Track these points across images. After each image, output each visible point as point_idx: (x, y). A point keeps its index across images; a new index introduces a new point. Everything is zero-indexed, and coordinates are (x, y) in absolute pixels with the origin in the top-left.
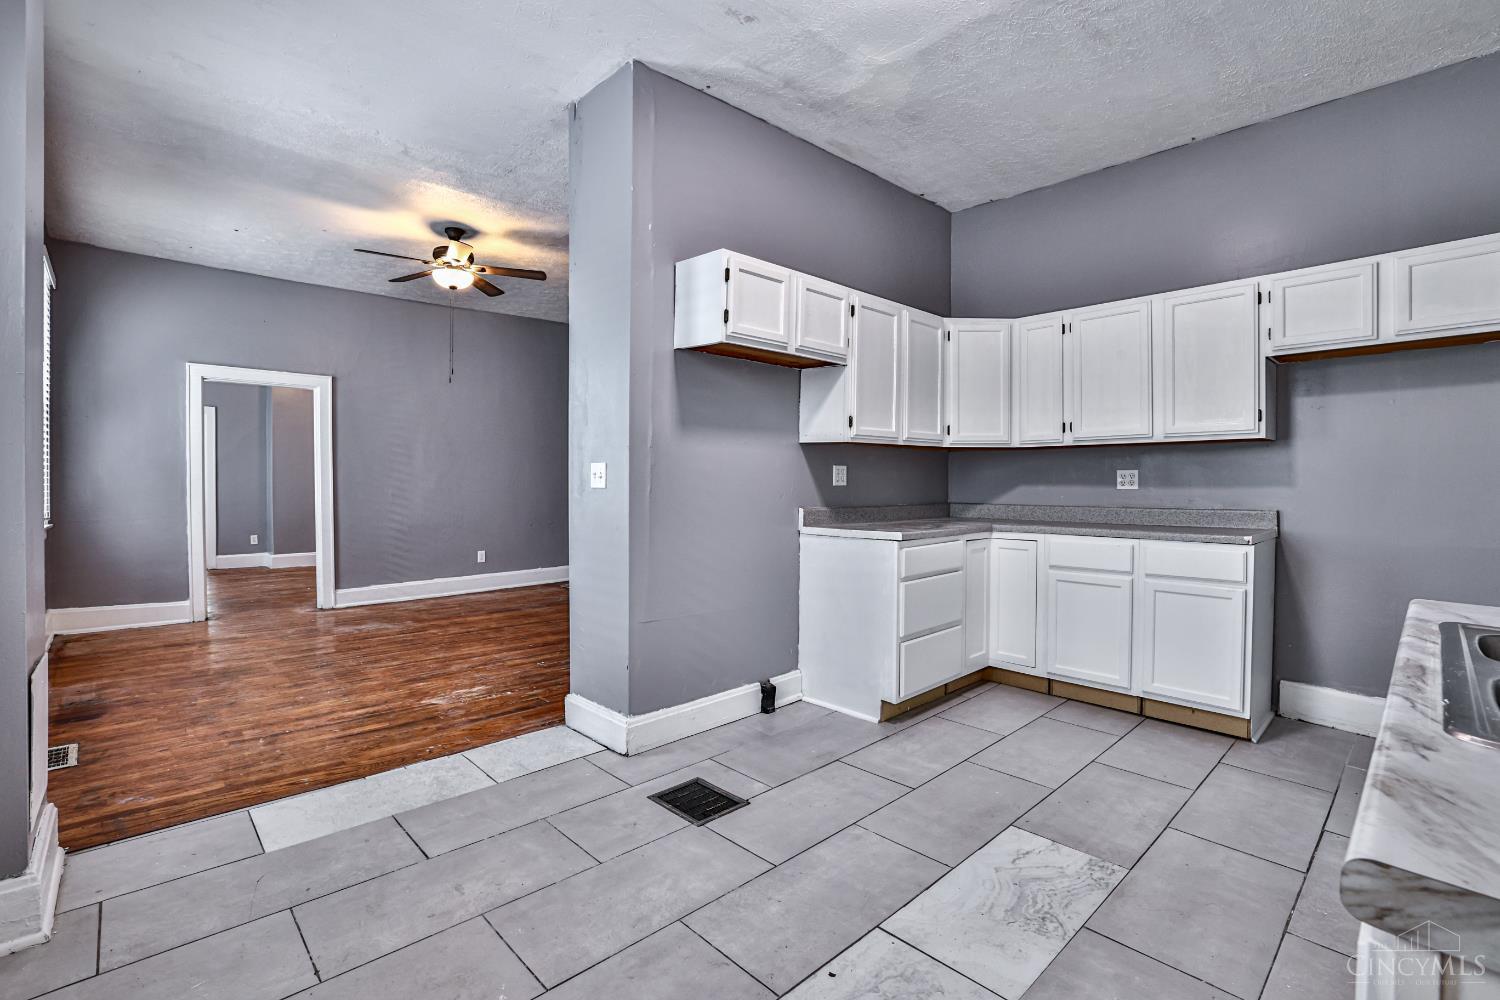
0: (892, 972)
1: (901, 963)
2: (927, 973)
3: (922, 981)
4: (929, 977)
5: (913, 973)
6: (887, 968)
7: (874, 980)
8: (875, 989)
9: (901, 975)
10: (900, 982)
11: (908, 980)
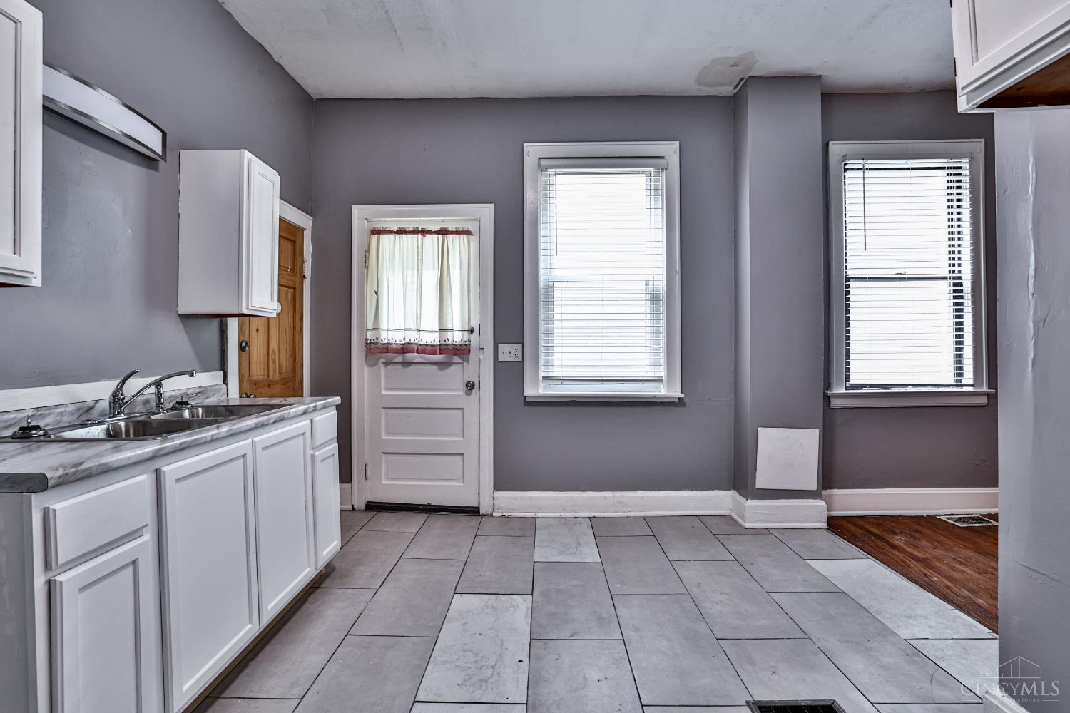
0: (493, 680)
1: (492, 689)
2: (473, 692)
3: (473, 685)
4: (471, 689)
5: (481, 686)
6: (497, 681)
7: (498, 671)
8: (493, 667)
9: (486, 681)
10: (485, 677)
11: (481, 681)
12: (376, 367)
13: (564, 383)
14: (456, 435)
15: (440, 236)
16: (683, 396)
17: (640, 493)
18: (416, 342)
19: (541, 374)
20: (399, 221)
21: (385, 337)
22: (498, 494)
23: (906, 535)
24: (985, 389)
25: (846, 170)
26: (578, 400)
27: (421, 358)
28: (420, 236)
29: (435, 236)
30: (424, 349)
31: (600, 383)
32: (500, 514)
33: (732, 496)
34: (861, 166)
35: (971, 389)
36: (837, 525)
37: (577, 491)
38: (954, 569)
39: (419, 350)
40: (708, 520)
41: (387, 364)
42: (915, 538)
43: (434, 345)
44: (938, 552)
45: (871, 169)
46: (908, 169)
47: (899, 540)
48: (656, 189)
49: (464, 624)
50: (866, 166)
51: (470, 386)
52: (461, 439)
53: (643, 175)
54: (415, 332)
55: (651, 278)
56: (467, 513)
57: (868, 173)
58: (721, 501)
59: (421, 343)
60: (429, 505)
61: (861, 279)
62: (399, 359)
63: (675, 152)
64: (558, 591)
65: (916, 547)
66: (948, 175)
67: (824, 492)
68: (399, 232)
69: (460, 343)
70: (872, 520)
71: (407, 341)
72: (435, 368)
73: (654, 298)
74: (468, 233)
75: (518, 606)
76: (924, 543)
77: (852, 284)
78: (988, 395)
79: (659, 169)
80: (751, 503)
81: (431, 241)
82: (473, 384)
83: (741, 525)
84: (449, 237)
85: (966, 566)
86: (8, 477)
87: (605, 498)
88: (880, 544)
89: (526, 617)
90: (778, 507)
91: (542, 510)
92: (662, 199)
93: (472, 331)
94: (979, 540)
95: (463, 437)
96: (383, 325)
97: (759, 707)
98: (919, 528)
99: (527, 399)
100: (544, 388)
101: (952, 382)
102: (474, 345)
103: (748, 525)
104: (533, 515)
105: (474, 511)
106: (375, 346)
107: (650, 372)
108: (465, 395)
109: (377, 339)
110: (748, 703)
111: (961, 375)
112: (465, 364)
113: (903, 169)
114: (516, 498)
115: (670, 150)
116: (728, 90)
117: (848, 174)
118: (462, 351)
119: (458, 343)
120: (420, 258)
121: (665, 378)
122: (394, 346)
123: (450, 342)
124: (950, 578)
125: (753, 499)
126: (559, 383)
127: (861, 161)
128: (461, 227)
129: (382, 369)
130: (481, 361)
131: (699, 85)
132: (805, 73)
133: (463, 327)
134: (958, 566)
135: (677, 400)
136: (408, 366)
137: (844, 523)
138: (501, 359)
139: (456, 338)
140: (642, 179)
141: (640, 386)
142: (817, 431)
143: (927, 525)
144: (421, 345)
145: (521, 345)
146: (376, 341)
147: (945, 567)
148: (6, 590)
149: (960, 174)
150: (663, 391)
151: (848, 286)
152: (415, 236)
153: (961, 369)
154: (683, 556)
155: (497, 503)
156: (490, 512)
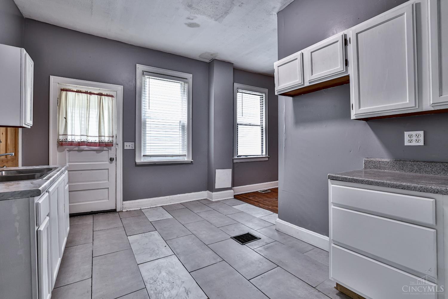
2: (156, 257)
3: (154, 256)
5: (157, 255)
6: (161, 252)
7: (160, 250)
8: (158, 250)
9: (158, 253)
12: (64, 152)
13: (151, 157)
14: (105, 180)
15: (99, 96)
16: (193, 160)
17: (179, 195)
18: (86, 141)
19: (142, 154)
20: (76, 87)
21: (70, 139)
22: (124, 202)
23: (252, 197)
24: (267, 156)
25: (238, 92)
26: (157, 163)
27: (89, 148)
28: (89, 95)
29: (97, 96)
30: (89, 144)
31: (165, 157)
32: (126, 210)
33: (207, 193)
34: (241, 92)
35: (265, 156)
36: (236, 197)
37: (156, 197)
38: (264, 202)
39: (88, 145)
40: (201, 201)
41: (69, 151)
42: (254, 197)
43: (96, 143)
44: (260, 199)
45: (244, 93)
46: (252, 94)
47: (251, 198)
48: (184, 89)
49: (138, 243)
50: (243, 92)
51: (111, 160)
52: (108, 182)
53: (180, 84)
54: (86, 136)
55: (182, 120)
56: (111, 212)
57: (243, 94)
58: (203, 195)
59: (88, 141)
60: (92, 212)
61: (241, 125)
62: (77, 148)
63: (191, 78)
64: (165, 227)
65: (255, 199)
66: (260, 97)
67: (233, 188)
68: (78, 92)
69: (108, 142)
70: (244, 195)
71: (82, 140)
72: (95, 152)
73: (183, 127)
74: (112, 96)
75: (154, 234)
76: (257, 198)
77: (239, 126)
78: (268, 157)
79: (185, 82)
80: (214, 193)
81: (94, 99)
82: (113, 159)
83: (211, 201)
84: (103, 97)
85: (266, 201)
86: (19, 192)
87: (167, 198)
88: (247, 200)
89: (159, 236)
90: (221, 194)
91: (143, 206)
92: (186, 93)
93: (113, 137)
94: (267, 195)
95: (108, 181)
96: (69, 133)
97: (234, 238)
98: (254, 195)
99: (137, 164)
100: (143, 159)
101: (261, 155)
102: (114, 142)
103: (213, 200)
104: (140, 209)
105: (114, 211)
106: (65, 142)
107: (181, 153)
108: (109, 164)
109: (66, 139)
110: (231, 238)
111: (263, 152)
112: (109, 150)
113: (251, 94)
114: (132, 203)
115: (189, 76)
116: (208, 61)
117: (238, 93)
118: (109, 145)
119: (106, 142)
120: (88, 104)
121: (187, 155)
122: (75, 143)
123: (104, 141)
124: (264, 204)
125: (215, 192)
126: (150, 157)
127: (241, 90)
128: (109, 93)
129: (67, 153)
130: (117, 149)
131: (200, 57)
132: (229, 62)
133: (109, 134)
134: (265, 201)
135: (190, 162)
136: (82, 152)
137: (237, 196)
138: (125, 148)
139: (106, 139)
140: (179, 85)
141: (178, 157)
142: (231, 169)
143: (256, 194)
144: (89, 142)
145: (133, 143)
146: (66, 140)
147: (262, 202)
148: (18, 237)
149: (263, 98)
150: (186, 159)
151: (238, 127)
152: (86, 95)
153: (263, 151)
154: (198, 211)
155: (124, 206)
156: (121, 210)
